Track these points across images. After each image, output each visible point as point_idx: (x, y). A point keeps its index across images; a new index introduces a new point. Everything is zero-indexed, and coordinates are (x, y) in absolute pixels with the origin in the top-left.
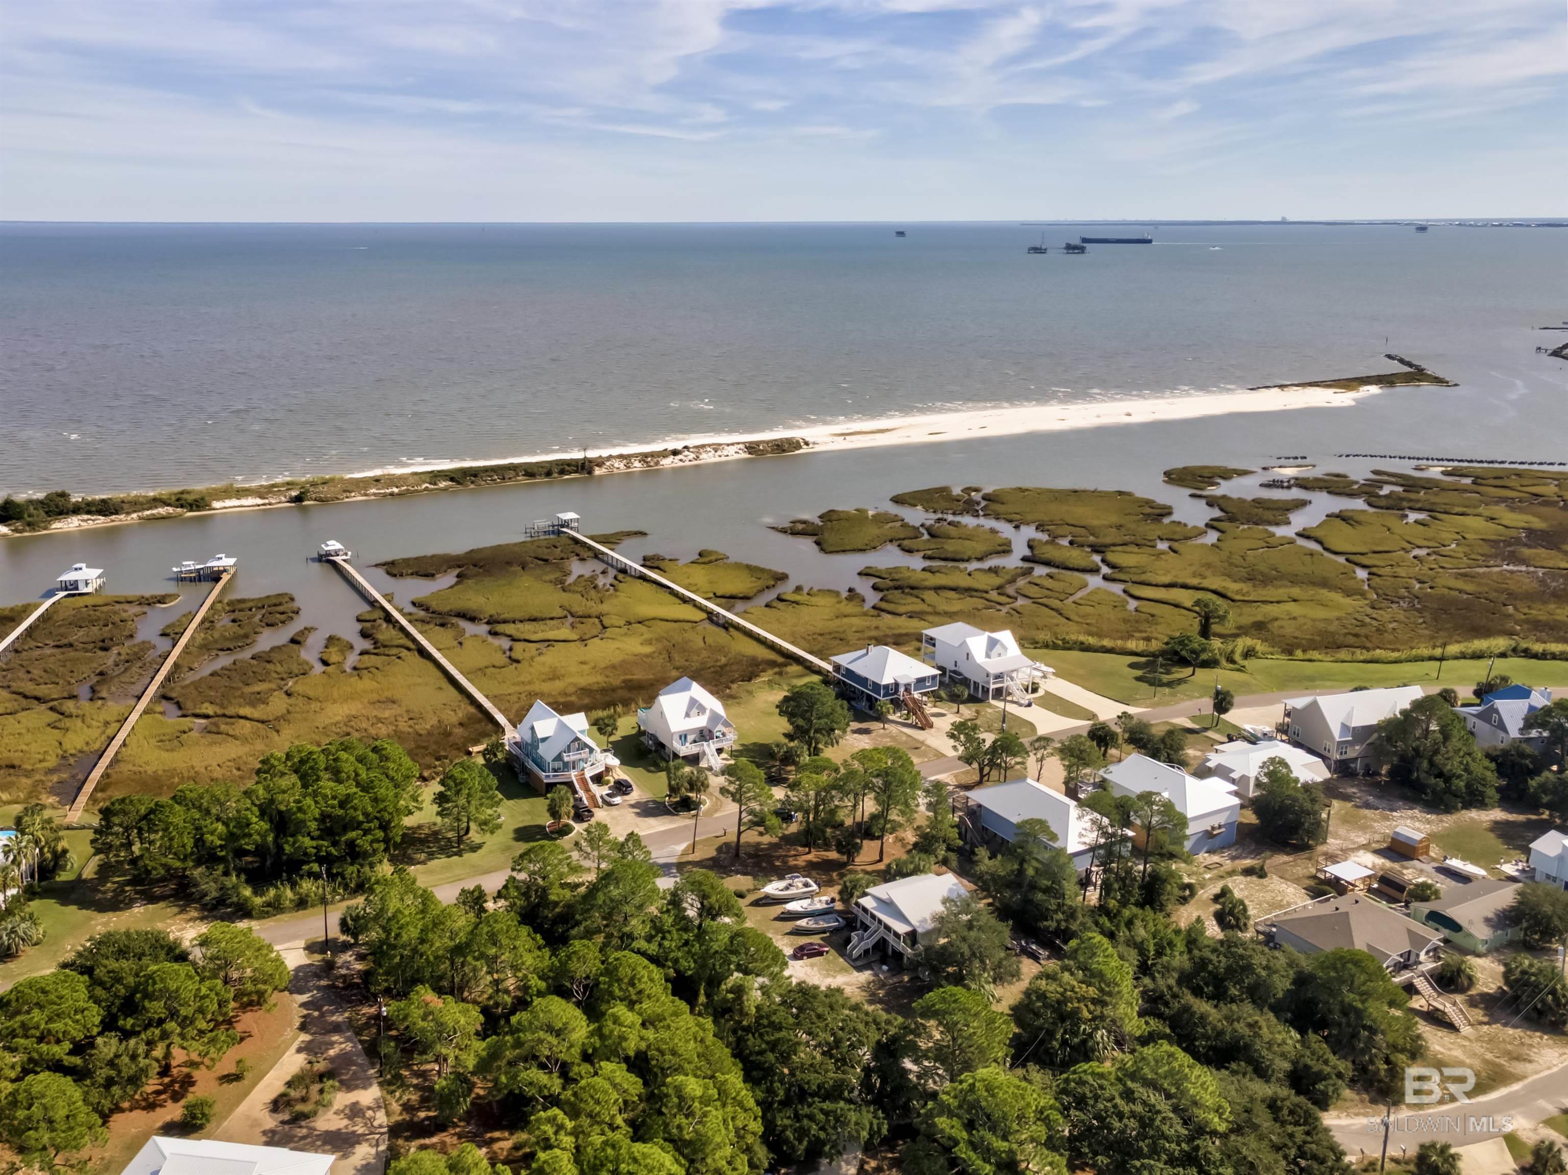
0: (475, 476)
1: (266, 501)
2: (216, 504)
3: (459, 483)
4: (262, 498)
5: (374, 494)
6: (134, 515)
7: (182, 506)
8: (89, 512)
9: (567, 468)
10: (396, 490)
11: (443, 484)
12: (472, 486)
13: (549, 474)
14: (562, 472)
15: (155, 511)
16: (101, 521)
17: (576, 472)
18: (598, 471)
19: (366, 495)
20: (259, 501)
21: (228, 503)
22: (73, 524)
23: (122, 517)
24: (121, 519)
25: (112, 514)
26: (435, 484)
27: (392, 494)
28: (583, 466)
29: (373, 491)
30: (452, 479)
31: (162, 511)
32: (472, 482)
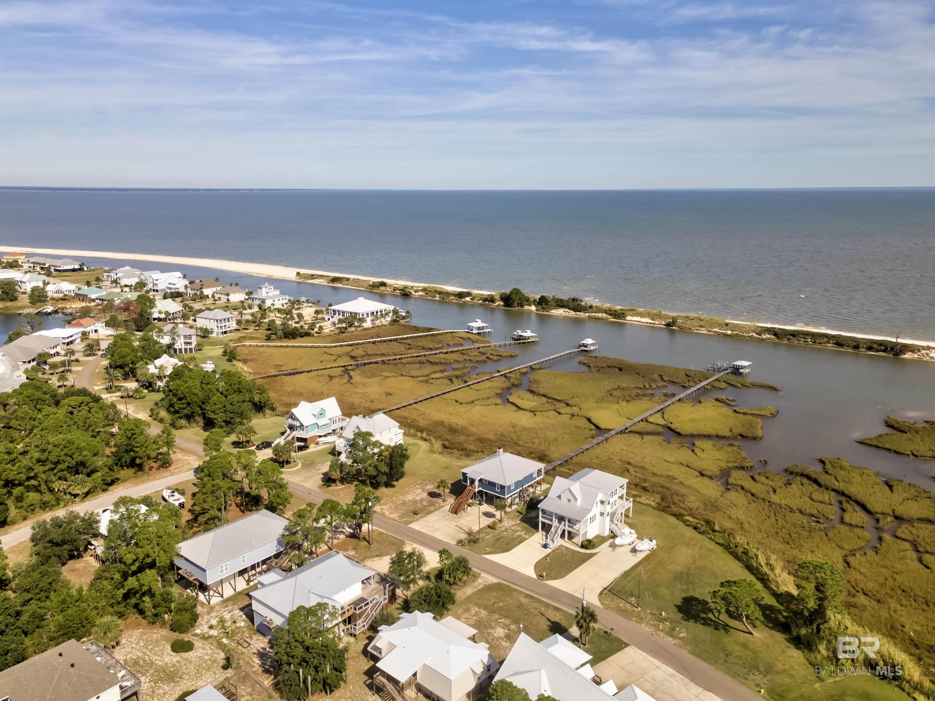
0: (794, 336)
1: (653, 322)
2: (629, 318)
3: (778, 338)
4: (652, 320)
5: (715, 332)
6: (587, 314)
7: (611, 315)
8: (570, 309)
9: (875, 346)
10: (729, 332)
11: (766, 336)
12: (786, 342)
13: (856, 347)
14: (870, 348)
15: (597, 314)
16: (572, 313)
17: (885, 351)
18: (908, 356)
19: (710, 331)
20: (650, 321)
21: (635, 318)
22: (560, 312)
23: (581, 314)
24: (581, 315)
25: (578, 311)
26: (760, 335)
27: (724, 334)
28: (892, 349)
29: (717, 330)
30: (775, 335)
31: (600, 315)
32: (788, 340)
